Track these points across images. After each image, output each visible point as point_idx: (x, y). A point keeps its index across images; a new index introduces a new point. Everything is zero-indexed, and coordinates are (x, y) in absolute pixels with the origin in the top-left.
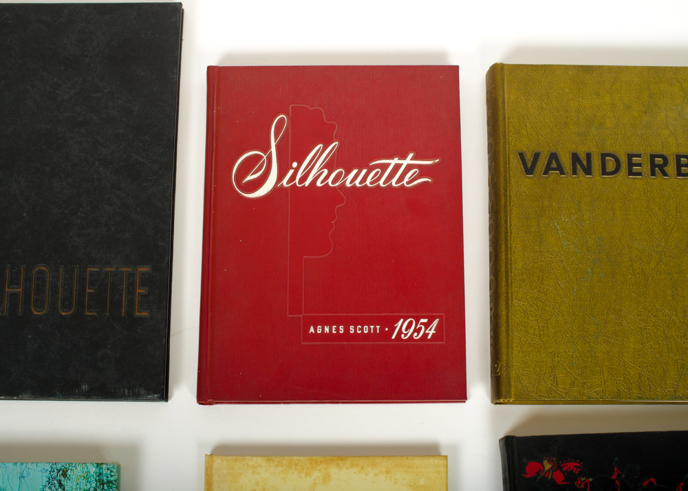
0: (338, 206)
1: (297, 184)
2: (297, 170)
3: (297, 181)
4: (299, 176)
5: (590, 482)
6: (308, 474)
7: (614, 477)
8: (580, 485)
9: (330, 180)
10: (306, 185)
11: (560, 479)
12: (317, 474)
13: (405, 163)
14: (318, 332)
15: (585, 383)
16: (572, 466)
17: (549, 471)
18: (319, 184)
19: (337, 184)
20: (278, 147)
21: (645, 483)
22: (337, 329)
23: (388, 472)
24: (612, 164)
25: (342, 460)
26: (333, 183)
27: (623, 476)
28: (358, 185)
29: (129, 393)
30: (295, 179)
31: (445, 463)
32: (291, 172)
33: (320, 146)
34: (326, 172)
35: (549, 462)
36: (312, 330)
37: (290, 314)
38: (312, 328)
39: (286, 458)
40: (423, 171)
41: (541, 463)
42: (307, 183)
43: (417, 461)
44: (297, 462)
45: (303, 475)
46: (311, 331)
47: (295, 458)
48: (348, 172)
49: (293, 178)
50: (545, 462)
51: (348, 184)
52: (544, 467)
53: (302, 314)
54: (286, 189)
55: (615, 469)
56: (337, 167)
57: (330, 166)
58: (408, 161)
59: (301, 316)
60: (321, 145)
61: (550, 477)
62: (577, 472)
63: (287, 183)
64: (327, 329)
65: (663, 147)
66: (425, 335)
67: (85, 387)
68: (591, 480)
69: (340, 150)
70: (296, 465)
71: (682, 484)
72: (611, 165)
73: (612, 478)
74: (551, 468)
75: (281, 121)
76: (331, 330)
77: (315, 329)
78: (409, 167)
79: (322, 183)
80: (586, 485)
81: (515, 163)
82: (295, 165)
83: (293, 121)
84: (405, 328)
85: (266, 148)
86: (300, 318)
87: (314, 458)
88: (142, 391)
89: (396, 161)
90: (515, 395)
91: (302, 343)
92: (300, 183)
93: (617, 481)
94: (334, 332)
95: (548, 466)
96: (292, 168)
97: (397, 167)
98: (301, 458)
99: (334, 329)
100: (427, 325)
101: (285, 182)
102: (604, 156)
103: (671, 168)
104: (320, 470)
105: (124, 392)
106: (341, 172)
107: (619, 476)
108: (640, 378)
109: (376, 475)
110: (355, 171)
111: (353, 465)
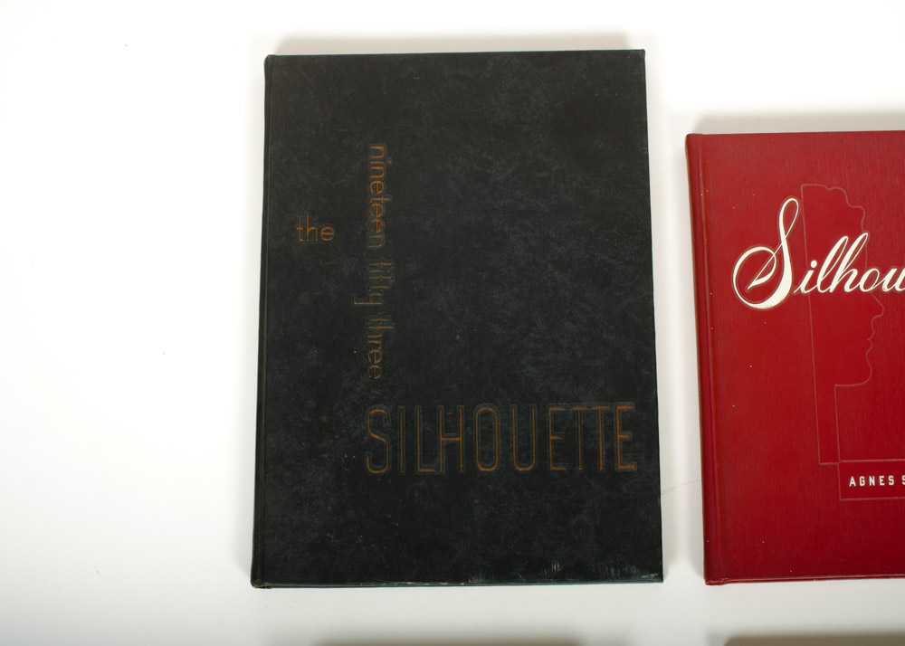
0: (874, 318)
1: (820, 290)
2: (817, 270)
3: (818, 285)
4: (820, 279)
9: (861, 284)
10: (831, 291)
14: (861, 485)
18: (847, 289)
19: (872, 288)
20: (789, 240)
22: (886, 480)
26: (865, 287)
28: (898, 289)
29: (616, 572)
30: (816, 284)
32: (810, 273)
33: (845, 238)
34: (855, 272)
36: (853, 482)
37: (822, 461)
38: (852, 479)
42: (832, 288)
46: (851, 483)
48: (884, 273)
49: (813, 281)
51: (886, 289)
53: (841, 465)
54: (805, 296)
56: (870, 266)
57: (860, 264)
59: (837, 464)
60: (846, 237)
63: (806, 289)
64: (872, 481)
67: (556, 567)
69: (871, 244)
75: (791, 207)
76: (877, 481)
77: (857, 481)
79: (851, 287)
82: (814, 264)
83: (806, 206)
85: (775, 243)
86: (836, 466)
88: (634, 570)
91: (841, 500)
92: (822, 288)
94: (882, 484)
96: (811, 269)
99: (881, 480)
101: (802, 286)
105: (609, 571)
106: (875, 273)
110: (893, 271)
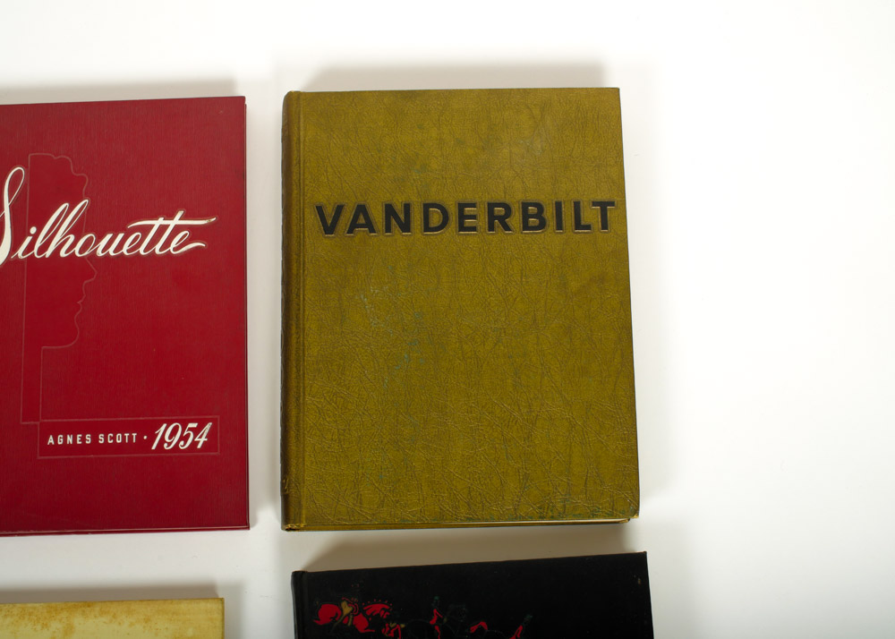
0: (86, 282)
1: (36, 255)
2: (35, 237)
3: (35, 250)
4: (38, 244)
5: (403, 630)
6: (45, 626)
7: (433, 621)
8: (389, 632)
9: (77, 249)
10: (47, 256)
11: (362, 626)
12: (56, 626)
13: (172, 223)
14: (59, 443)
15: (397, 502)
16: (378, 608)
17: (348, 615)
18: (63, 254)
19: (86, 253)
20: (12, 207)
21: (473, 629)
22: (83, 439)
23: (147, 620)
24: (438, 217)
25: (89, 606)
26: (80, 252)
27: (445, 620)
28: (112, 254)
30: (33, 249)
31: (220, 607)
32: (29, 239)
33: (65, 205)
34: (72, 238)
35: (349, 604)
36: (51, 440)
37: (24, 421)
38: (51, 437)
39: (18, 605)
40: (195, 233)
41: (339, 605)
42: (48, 253)
43: (184, 606)
44: (31, 610)
45: (39, 627)
46: (50, 441)
47: (29, 605)
48: (100, 238)
49: (31, 247)
50: (344, 604)
51: (100, 253)
52: (342, 610)
53: (38, 420)
54: (22, 261)
55: (435, 611)
56: (87, 233)
57: (77, 230)
58: (177, 221)
59: (38, 423)
60: (67, 204)
61: (349, 624)
62: (385, 617)
63: (23, 254)
64: (70, 439)
65: (505, 193)
66: (194, 444)
68: (403, 626)
69: (90, 210)
70: (30, 614)
71: (520, 628)
72: (436, 218)
73: (431, 622)
74: (352, 612)
75: (17, 176)
76: (75, 439)
77: (55, 440)
78: (177, 229)
79: (67, 252)
80: (396, 632)
81: (312, 219)
82: (33, 230)
83: (32, 176)
84: (168, 436)
86: (36, 426)
87: (53, 604)
89: (161, 221)
90: (307, 519)
91: (39, 458)
92: (39, 253)
93: (437, 628)
94: (79, 443)
95: (347, 609)
96: (30, 235)
97: (163, 229)
98: (37, 605)
99: (78, 439)
100: (196, 431)
101: (20, 252)
102: (427, 207)
103: (515, 220)
104: (60, 620)
106: (91, 238)
107: (440, 620)
108: (470, 492)
109: (131, 625)
110: (109, 236)
111: (102, 613)
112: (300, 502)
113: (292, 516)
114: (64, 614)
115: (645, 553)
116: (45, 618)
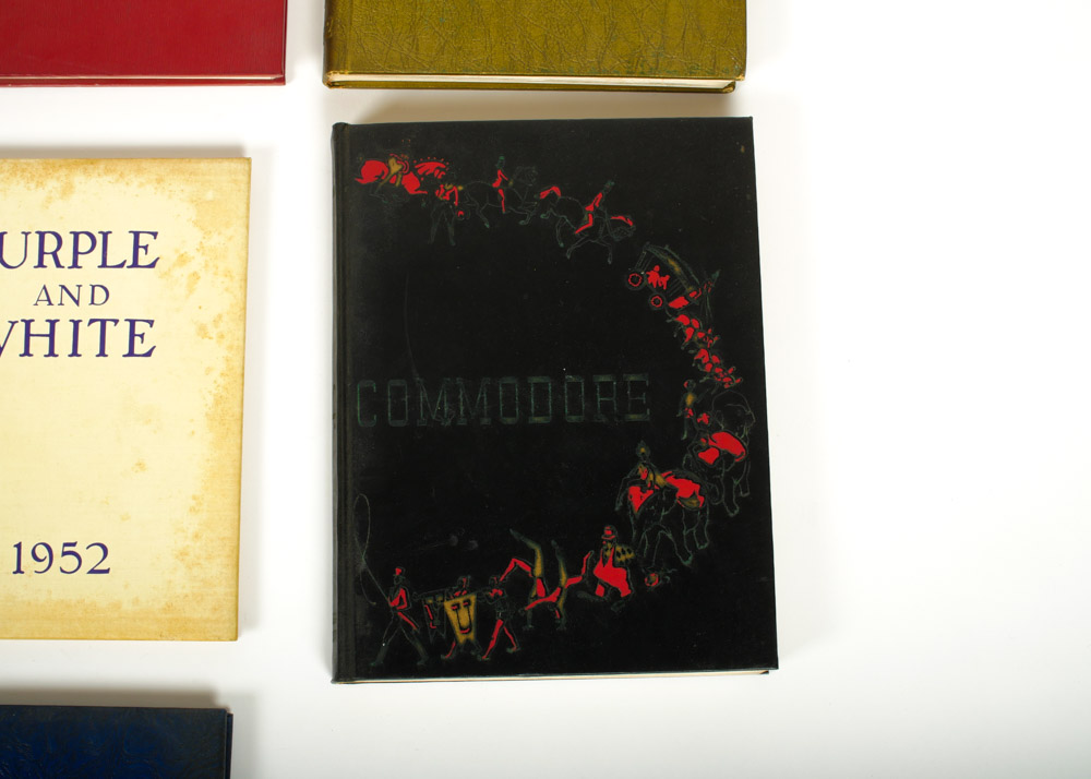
5: (461, 193)
6: (40, 184)
7: (497, 184)
8: (444, 195)
11: (413, 187)
12: (53, 184)
15: (460, 48)
16: (432, 167)
17: (397, 174)
21: (544, 194)
23: (160, 181)
25: (92, 163)
27: (511, 183)
31: (247, 168)
35: (397, 160)
39: (9, 161)
41: (386, 162)
43: (204, 166)
44: (25, 166)
45: (33, 185)
47: (22, 161)
50: (392, 161)
52: (389, 168)
55: (499, 172)
61: (397, 184)
62: (440, 177)
68: (460, 188)
70: (23, 171)
71: (600, 196)
73: (494, 186)
74: (401, 170)
80: (452, 195)
87: (51, 161)
90: (352, 65)
93: (500, 192)
95: (395, 167)
98: (32, 161)
104: (58, 179)
107: (505, 183)
108: (546, 42)
109: (141, 185)
111: (108, 171)
112: (345, 47)
113: (336, 61)
114: (63, 172)
115: (751, 118)
116: (41, 176)
